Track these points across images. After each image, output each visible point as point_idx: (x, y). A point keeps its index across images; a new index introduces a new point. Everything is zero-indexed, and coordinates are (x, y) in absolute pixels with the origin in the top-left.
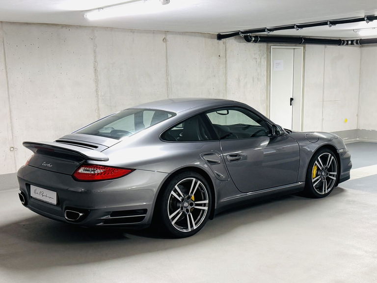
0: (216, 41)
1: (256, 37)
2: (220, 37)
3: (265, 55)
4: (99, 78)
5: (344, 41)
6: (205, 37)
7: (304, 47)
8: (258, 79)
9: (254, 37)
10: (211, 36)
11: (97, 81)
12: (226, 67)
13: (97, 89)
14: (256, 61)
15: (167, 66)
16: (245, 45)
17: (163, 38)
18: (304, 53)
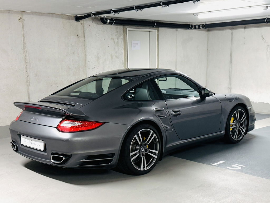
0: (74, 22)
1: (111, 19)
2: (78, 18)
3: (122, 36)
5: (192, 25)
6: (63, 18)
7: (158, 30)
8: (116, 57)
9: (109, 19)
10: (69, 18)
12: (85, 45)
14: (114, 41)
15: (24, 43)
16: (102, 26)
17: (19, 17)
18: (158, 35)
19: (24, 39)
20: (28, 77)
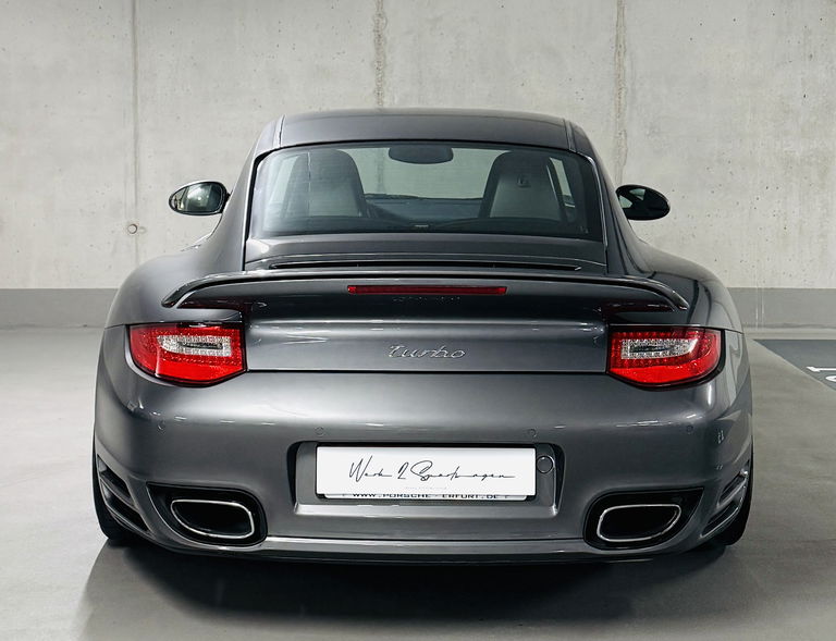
4: (389, 58)
11: (380, 66)
13: (379, 88)
15: (620, 25)
19: (621, 14)
20: (623, 136)
